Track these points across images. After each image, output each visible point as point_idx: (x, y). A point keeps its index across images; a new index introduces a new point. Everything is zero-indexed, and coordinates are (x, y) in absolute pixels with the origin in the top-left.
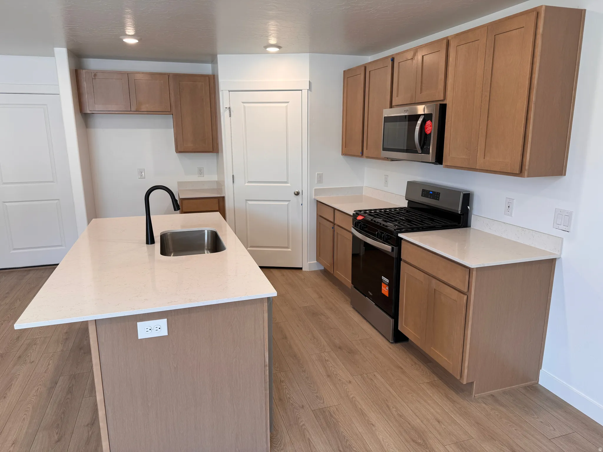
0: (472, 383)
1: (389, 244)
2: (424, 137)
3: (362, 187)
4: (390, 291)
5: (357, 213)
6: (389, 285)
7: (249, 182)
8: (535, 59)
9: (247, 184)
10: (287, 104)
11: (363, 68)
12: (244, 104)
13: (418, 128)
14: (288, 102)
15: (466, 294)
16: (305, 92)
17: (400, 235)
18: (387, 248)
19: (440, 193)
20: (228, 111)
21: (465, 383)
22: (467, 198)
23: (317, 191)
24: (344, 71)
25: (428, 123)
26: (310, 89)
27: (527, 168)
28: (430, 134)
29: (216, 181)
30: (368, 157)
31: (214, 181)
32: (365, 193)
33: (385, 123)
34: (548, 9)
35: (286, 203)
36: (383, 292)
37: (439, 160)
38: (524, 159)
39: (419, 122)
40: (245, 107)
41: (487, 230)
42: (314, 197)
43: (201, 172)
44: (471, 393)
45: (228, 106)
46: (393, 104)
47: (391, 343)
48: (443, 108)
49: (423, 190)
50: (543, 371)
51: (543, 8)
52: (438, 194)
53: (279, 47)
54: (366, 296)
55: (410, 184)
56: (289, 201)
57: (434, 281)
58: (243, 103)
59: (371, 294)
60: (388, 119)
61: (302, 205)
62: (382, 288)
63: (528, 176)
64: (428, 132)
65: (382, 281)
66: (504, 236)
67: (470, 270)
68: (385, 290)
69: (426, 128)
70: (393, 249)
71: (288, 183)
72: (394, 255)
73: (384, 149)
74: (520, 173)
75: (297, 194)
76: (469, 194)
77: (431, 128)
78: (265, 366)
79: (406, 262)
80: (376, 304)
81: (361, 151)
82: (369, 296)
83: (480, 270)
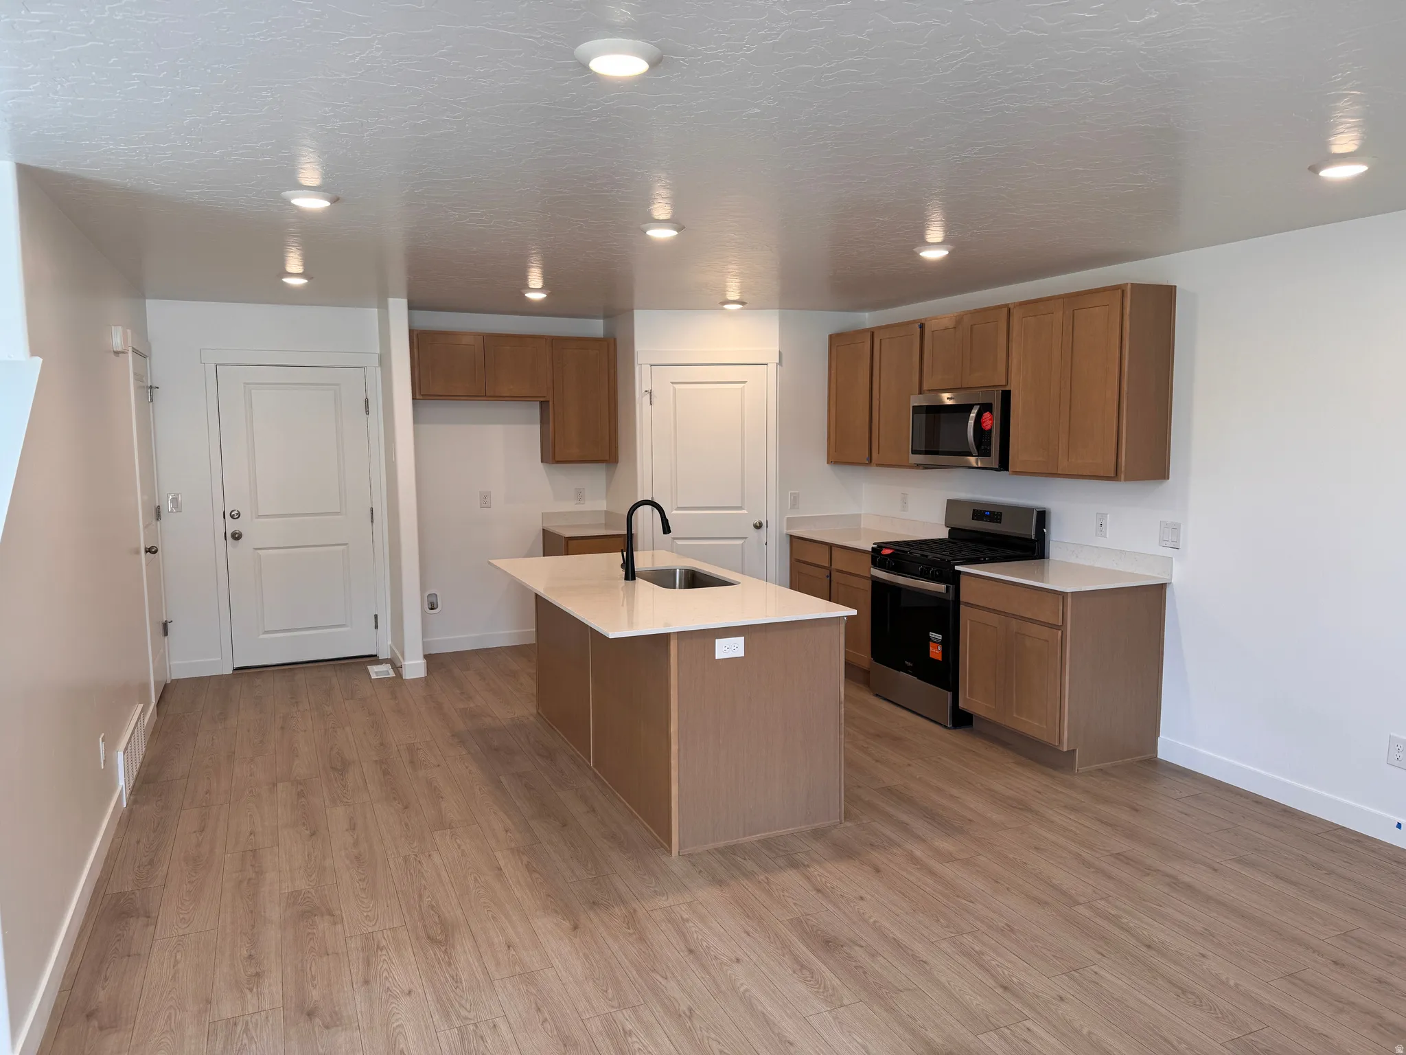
0: (1074, 751)
1: (941, 581)
2: (982, 435)
3: (861, 515)
4: (944, 652)
5: (878, 547)
6: (944, 643)
7: (679, 508)
8: (1124, 342)
9: (674, 512)
10: (743, 385)
11: (869, 335)
12: (675, 385)
13: (971, 422)
14: (745, 382)
15: (1061, 627)
16: (772, 368)
17: (957, 568)
18: (940, 588)
19: (1001, 513)
20: (649, 395)
21: (1065, 750)
22: (1042, 517)
23: (790, 521)
24: (830, 336)
25: (987, 415)
26: (780, 363)
27: (1123, 469)
28: (990, 430)
29: (605, 511)
30: (878, 465)
31: (601, 511)
32: (864, 524)
33: (915, 415)
34: (1135, 286)
35: (740, 542)
36: (931, 656)
37: (1004, 465)
38: (1119, 460)
39: (973, 415)
40: (675, 389)
41: (1073, 560)
42: (785, 531)
43: (580, 496)
44: (1073, 768)
45: (648, 389)
46: (925, 387)
47: (949, 728)
48: (1006, 396)
49: (974, 510)
50: (1162, 739)
51: (1129, 286)
52: (1000, 514)
53: (742, 303)
54: (899, 670)
55: (952, 505)
56: (746, 538)
57: (1014, 621)
58: (672, 383)
59: (909, 664)
60: (917, 410)
61: (766, 544)
62: (929, 649)
63: (1126, 480)
64: (988, 428)
65: (929, 639)
66: (1098, 565)
67: (1063, 595)
68: (936, 652)
69: (984, 423)
70: (948, 589)
71: (744, 509)
72: (951, 597)
73: (914, 452)
74: (1115, 477)
75: (758, 526)
76: (1045, 511)
77: (991, 422)
78: (840, 703)
79: (967, 604)
80: (919, 678)
81: (867, 455)
82: (906, 669)
83: (1077, 595)
